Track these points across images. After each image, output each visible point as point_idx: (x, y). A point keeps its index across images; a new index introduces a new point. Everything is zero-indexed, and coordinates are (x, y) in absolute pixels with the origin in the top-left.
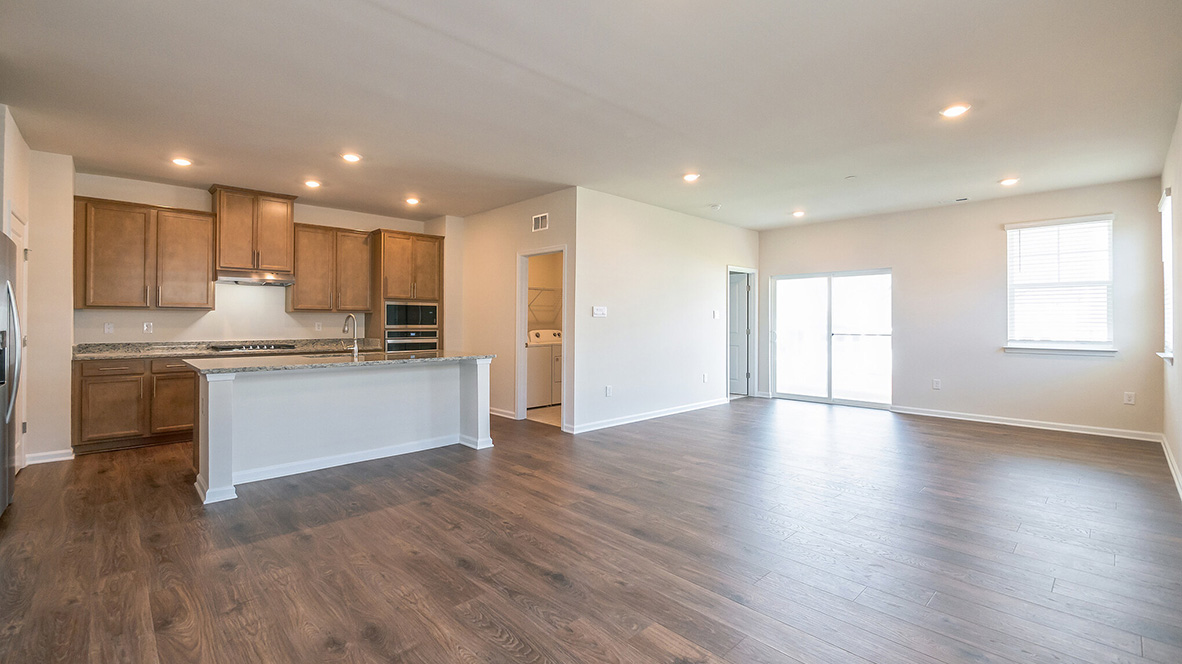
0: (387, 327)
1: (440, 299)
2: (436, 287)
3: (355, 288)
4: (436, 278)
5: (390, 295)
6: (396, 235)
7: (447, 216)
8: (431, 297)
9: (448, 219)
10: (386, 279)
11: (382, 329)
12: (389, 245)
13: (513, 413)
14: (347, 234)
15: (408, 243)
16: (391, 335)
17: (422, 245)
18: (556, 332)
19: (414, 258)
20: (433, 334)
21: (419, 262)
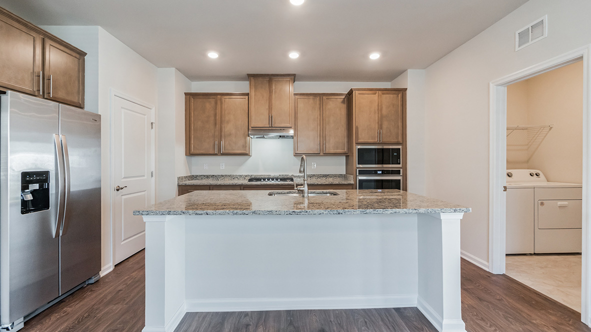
0: (358, 166)
1: (404, 142)
2: (400, 132)
3: (336, 138)
4: (400, 124)
5: (360, 141)
6: (364, 92)
7: (409, 70)
8: (395, 140)
9: (410, 72)
10: (357, 128)
11: (355, 168)
12: (359, 100)
13: (486, 263)
14: (331, 97)
15: (375, 97)
16: (362, 172)
17: (387, 98)
18: (534, 171)
19: (380, 109)
20: (398, 172)
21: (384, 112)
